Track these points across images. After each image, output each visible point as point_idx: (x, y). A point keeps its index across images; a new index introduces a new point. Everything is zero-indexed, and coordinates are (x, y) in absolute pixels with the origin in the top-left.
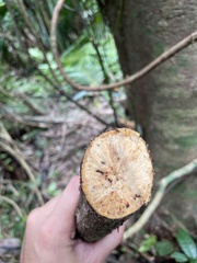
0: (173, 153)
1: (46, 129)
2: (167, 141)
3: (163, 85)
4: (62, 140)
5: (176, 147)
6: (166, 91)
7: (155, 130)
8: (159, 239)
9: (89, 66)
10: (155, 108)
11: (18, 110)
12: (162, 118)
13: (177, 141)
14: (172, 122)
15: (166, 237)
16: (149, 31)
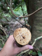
0: (38, 33)
1: (10, 25)
2: (37, 30)
3: (37, 17)
4: (14, 28)
5: (39, 32)
6: (38, 19)
7: (34, 27)
8: (33, 51)
9: (20, 11)
10: (35, 22)
11: (4, 20)
12: (36, 25)
13: (39, 30)
14: (39, 26)
15: (35, 51)
16: (35, 3)
